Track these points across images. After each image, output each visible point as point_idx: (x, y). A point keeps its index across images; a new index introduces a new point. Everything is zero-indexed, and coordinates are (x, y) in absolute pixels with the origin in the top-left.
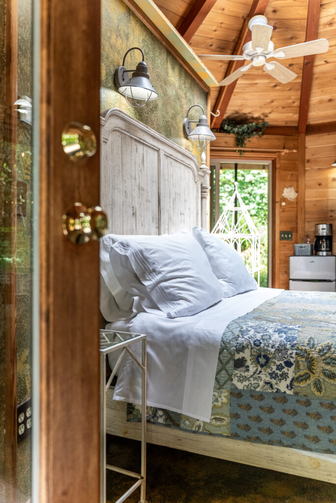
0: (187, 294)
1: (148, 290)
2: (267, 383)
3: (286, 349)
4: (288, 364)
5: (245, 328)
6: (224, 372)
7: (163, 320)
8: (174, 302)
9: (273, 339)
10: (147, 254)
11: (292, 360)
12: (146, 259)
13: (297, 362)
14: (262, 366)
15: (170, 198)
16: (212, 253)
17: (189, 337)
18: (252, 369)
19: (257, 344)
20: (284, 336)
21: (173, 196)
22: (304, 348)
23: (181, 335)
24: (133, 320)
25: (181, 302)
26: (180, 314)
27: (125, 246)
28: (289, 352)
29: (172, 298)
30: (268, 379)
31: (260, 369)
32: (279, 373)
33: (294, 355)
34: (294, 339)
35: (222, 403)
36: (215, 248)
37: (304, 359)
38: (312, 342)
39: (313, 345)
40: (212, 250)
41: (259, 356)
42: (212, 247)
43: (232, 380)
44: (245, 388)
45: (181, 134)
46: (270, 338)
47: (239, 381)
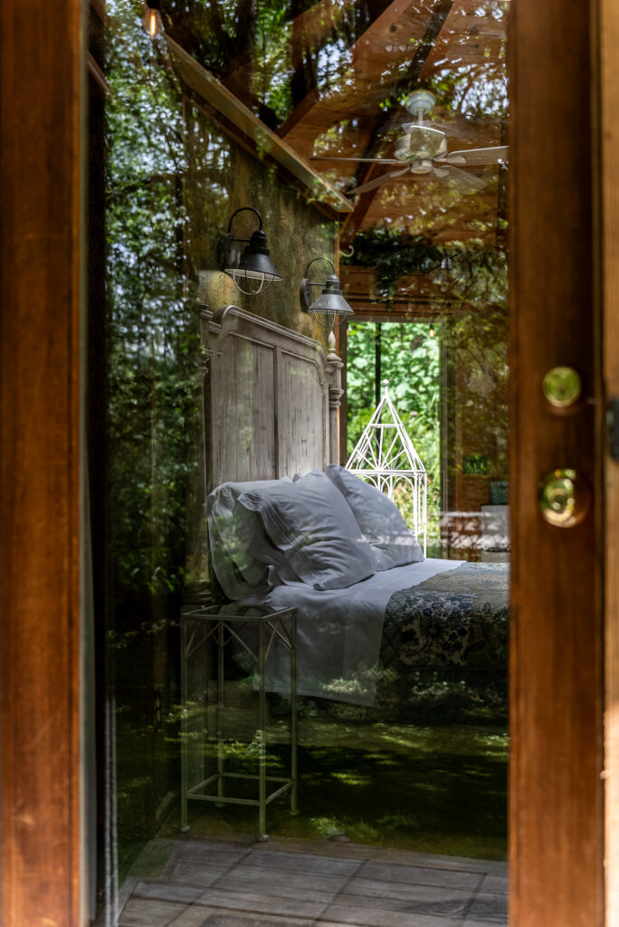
0: (336, 562)
1: (287, 556)
2: (438, 655)
3: (460, 617)
4: (463, 633)
5: (412, 598)
6: (389, 647)
7: (310, 593)
8: (321, 572)
9: (445, 607)
10: (282, 510)
11: (466, 628)
12: (282, 516)
13: (471, 630)
14: (433, 637)
15: (288, 419)
16: (358, 504)
17: (347, 610)
18: (422, 641)
19: (427, 613)
20: (458, 603)
21: (292, 415)
22: (479, 614)
23: (336, 609)
24: (270, 595)
25: (329, 571)
26: (331, 586)
27: (254, 498)
28: (463, 619)
29: (318, 567)
30: (440, 651)
31: (430, 640)
32: (452, 643)
33: (468, 622)
34: (468, 605)
35: (388, 683)
36: (362, 497)
37: (478, 626)
38: (487, 608)
39: (489, 610)
40: (358, 500)
41: (430, 626)
42: (357, 495)
43: (399, 656)
44: (415, 664)
45: (298, 307)
46: (442, 606)
47: (407, 656)
